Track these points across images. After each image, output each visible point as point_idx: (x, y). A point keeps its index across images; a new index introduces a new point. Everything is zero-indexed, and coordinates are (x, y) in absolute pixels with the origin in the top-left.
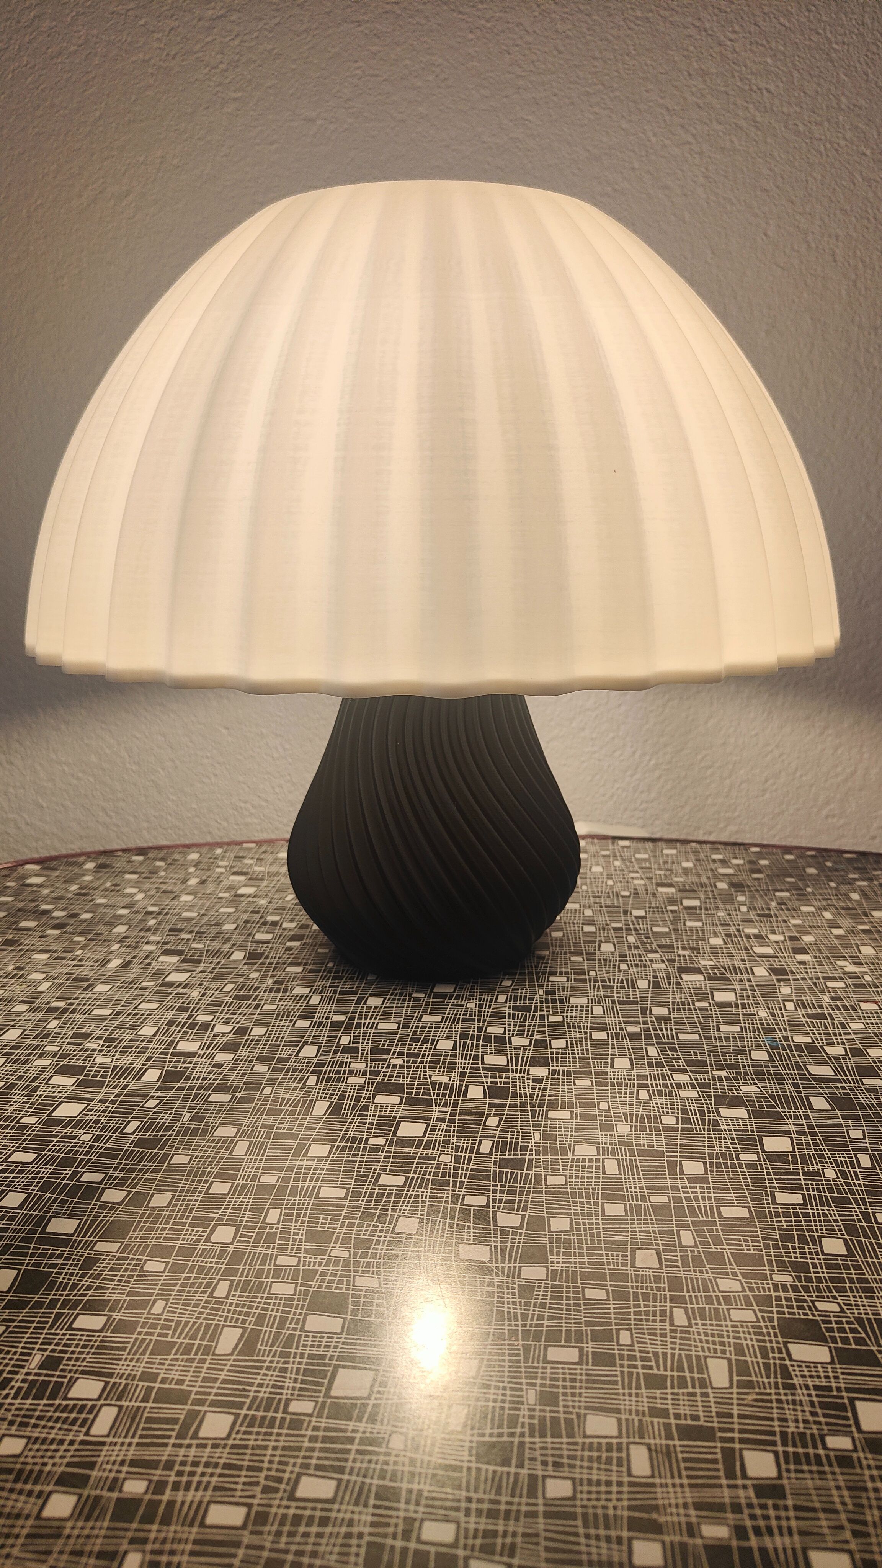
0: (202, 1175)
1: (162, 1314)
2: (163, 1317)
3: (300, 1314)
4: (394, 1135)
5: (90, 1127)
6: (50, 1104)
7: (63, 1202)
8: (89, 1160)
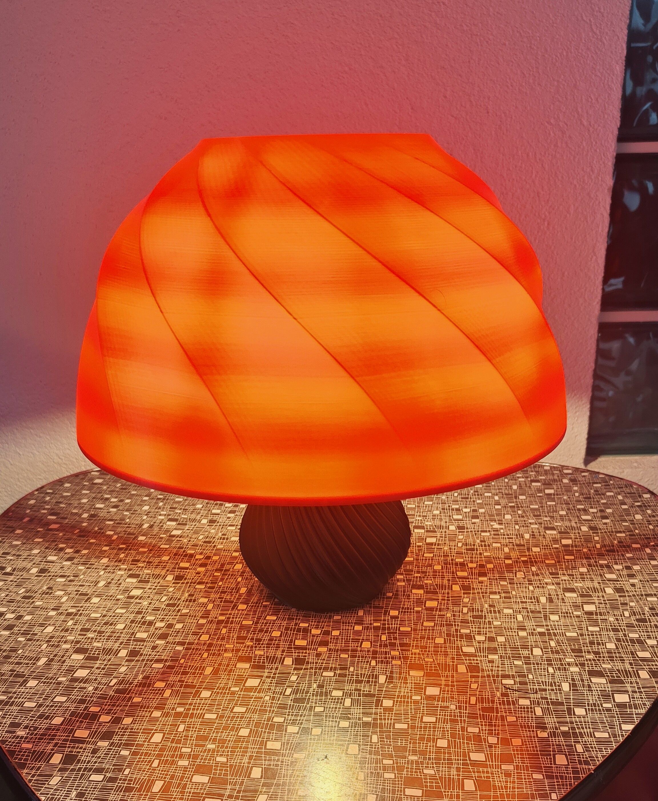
0: (147, 708)
1: (128, 775)
2: (129, 776)
3: (190, 775)
4: (244, 686)
5: (93, 683)
6: (71, 670)
7: (81, 722)
8: (93, 700)
